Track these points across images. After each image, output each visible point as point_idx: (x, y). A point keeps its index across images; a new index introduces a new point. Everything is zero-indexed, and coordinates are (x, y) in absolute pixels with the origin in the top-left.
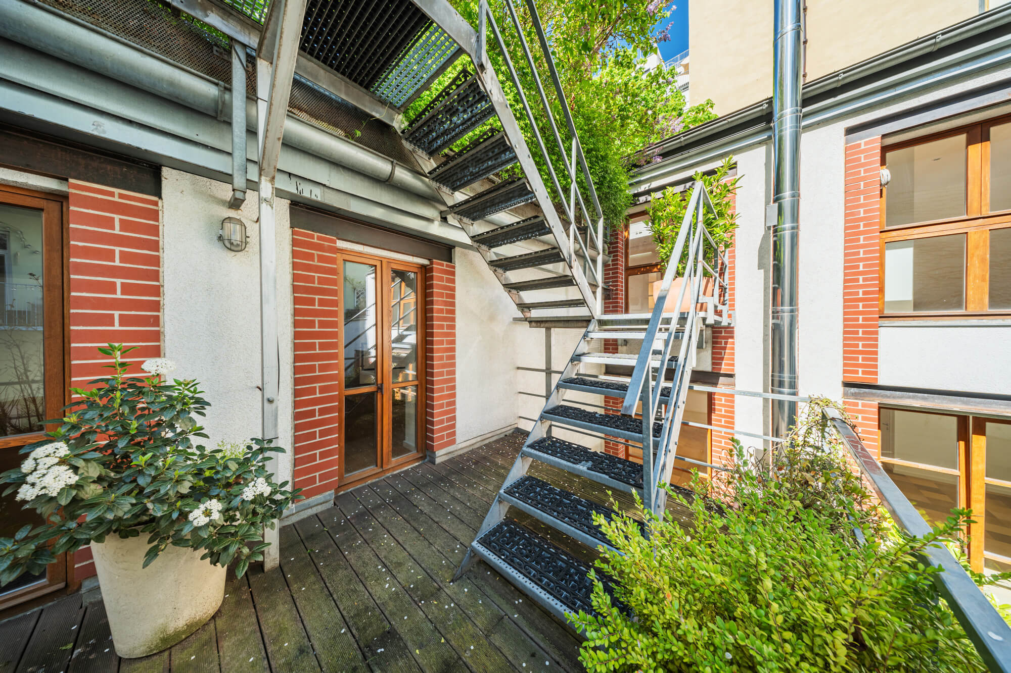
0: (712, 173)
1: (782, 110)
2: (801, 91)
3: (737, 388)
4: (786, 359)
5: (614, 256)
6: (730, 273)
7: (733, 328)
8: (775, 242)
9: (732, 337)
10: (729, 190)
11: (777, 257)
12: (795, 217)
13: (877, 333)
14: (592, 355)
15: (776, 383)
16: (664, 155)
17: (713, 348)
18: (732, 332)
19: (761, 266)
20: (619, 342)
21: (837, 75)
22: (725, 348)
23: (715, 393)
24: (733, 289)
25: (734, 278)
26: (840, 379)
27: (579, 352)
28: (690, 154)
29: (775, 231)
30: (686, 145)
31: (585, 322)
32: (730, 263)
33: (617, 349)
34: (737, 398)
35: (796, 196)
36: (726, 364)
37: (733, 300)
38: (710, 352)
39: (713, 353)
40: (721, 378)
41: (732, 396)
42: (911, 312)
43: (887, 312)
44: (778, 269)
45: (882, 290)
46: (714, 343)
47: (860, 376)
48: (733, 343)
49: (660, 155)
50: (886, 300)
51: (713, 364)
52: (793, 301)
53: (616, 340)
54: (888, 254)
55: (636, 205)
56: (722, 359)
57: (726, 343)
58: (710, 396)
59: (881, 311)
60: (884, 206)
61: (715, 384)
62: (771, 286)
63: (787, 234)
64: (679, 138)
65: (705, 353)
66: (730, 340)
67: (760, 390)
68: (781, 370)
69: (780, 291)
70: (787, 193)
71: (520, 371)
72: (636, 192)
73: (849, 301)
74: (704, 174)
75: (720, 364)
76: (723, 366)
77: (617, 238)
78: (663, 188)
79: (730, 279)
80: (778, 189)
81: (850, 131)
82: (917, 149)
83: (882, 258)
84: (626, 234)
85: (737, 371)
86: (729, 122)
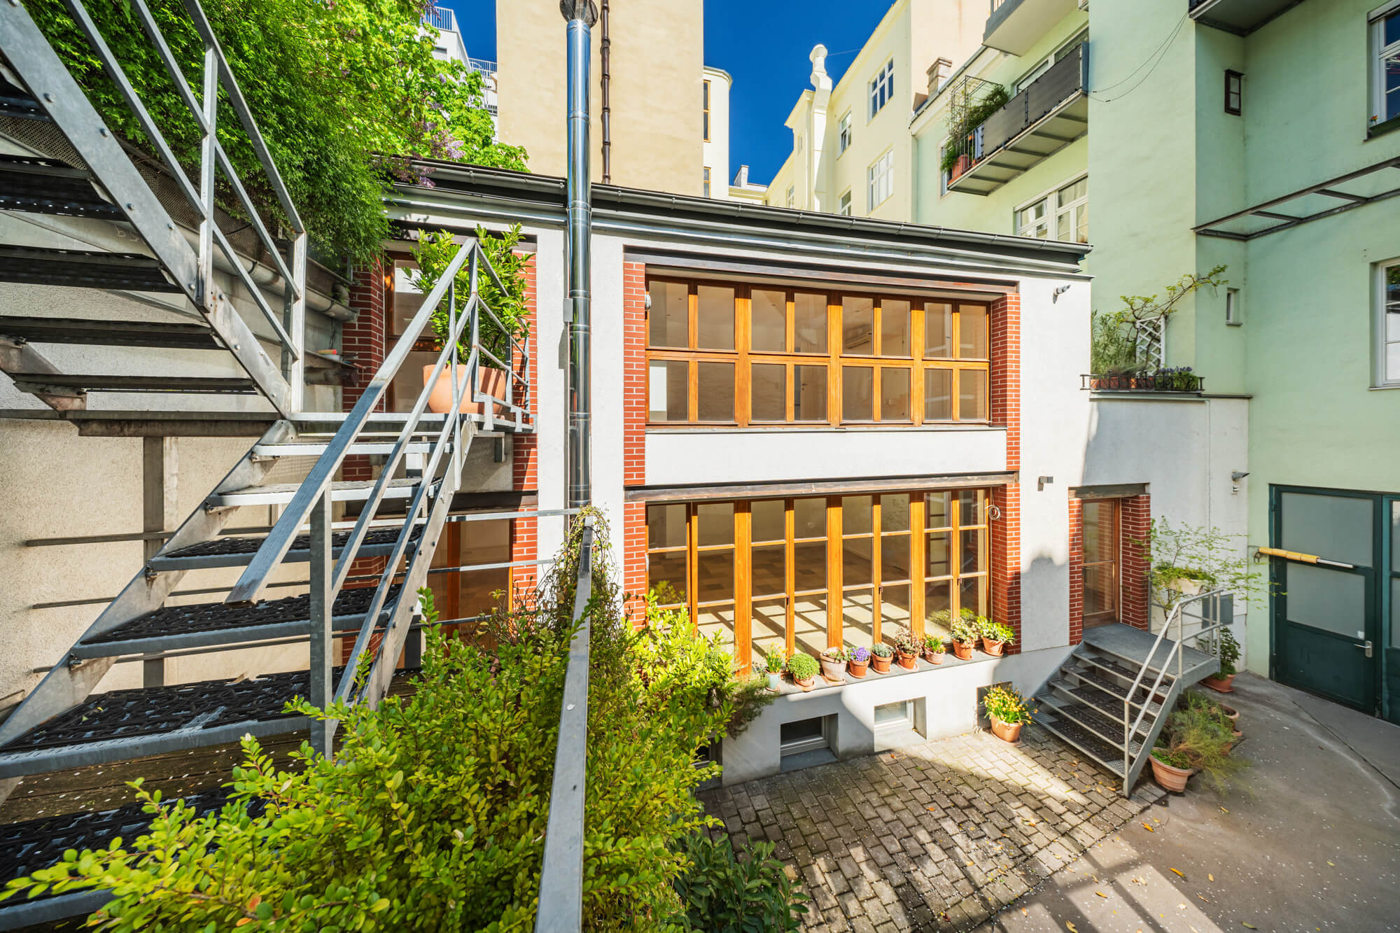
0: (498, 235)
1: (575, 199)
2: (590, 189)
3: (541, 508)
4: (581, 468)
5: (362, 312)
6: (532, 369)
7: (535, 435)
8: (571, 340)
9: (535, 446)
10: (519, 266)
11: (573, 359)
12: (587, 320)
13: (643, 439)
14: (266, 489)
15: (573, 495)
16: (439, 182)
17: (515, 460)
18: (535, 440)
19: (561, 365)
20: (373, 460)
21: (617, 190)
22: (527, 460)
23: (515, 519)
24: (536, 388)
25: (535, 375)
26: (622, 484)
27: (231, 483)
28: (484, 200)
29: (571, 329)
30: (478, 185)
31: (259, 425)
32: (531, 355)
33: (370, 471)
34: (540, 520)
35: (587, 296)
36: (529, 480)
37: (536, 401)
38: (511, 466)
39: (514, 467)
40: (523, 497)
41: (535, 518)
42: (665, 421)
43: (652, 421)
44: (574, 370)
45: (647, 401)
46: (516, 454)
47: (634, 480)
48: (536, 453)
49: (432, 179)
50: (652, 409)
51: (515, 480)
52: (587, 407)
53: (367, 457)
54: (652, 369)
55: (402, 239)
56: (524, 473)
57: (528, 454)
58: (512, 522)
59: (647, 420)
60: (648, 327)
61: (515, 506)
62: (569, 389)
63: (581, 333)
64: (468, 171)
65: (506, 467)
66: (533, 450)
67: (562, 507)
68: (578, 482)
69: (576, 394)
70: (581, 291)
71: (33, 551)
72: (403, 219)
73: (628, 410)
74: (489, 233)
75: (522, 480)
76: (525, 483)
77: (369, 283)
78: (437, 228)
79: (532, 375)
80: (573, 285)
81: (628, 249)
82: (669, 285)
83: (647, 372)
84: (388, 281)
85: (541, 487)
86: (526, 183)
